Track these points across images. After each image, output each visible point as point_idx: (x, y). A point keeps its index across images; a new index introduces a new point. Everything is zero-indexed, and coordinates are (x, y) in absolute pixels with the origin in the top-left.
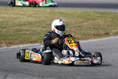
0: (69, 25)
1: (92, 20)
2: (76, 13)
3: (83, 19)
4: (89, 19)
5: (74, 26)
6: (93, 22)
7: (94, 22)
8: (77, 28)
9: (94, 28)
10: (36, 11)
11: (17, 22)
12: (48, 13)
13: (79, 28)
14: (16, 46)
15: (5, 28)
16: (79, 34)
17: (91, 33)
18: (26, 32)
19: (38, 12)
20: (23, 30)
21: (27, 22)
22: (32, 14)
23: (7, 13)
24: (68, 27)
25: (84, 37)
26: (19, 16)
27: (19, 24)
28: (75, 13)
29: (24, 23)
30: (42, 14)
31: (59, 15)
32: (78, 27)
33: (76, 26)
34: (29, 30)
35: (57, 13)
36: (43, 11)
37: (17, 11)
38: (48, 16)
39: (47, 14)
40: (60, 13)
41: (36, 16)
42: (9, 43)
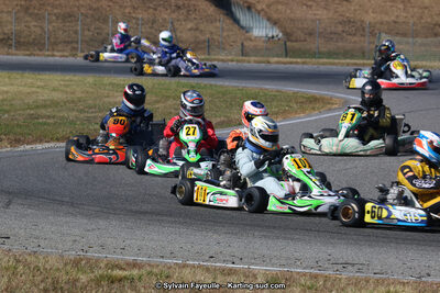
3: (157, 96)
4: (168, 97)
11: (31, 101)
12: (90, 84)
14: (28, 147)
15: (7, 112)
18: (48, 121)
19: (70, 83)
20: (42, 117)
22: (59, 86)
23: (12, 85)
26: (34, 89)
30: (78, 86)
31: (110, 88)
34: (54, 117)
35: (106, 85)
36: (81, 81)
37: (30, 81)
38: (91, 90)
39: (87, 87)
40: (113, 85)
41: (67, 89)
42: (16, 140)
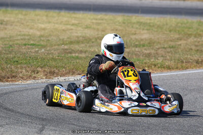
0: (155, 44)
1: (195, 37)
2: (167, 24)
3: (179, 34)
4: (190, 35)
5: (163, 46)
6: (195, 39)
7: (199, 40)
8: (169, 50)
9: (198, 50)
10: (100, 20)
11: (66, 38)
12: (120, 23)
13: (172, 49)
14: (62, 79)
15: (43, 47)
16: (171, 60)
17: (191, 59)
18: (80, 55)
19: (101, 21)
20: (75, 52)
21: (83, 37)
22: (91, 24)
23: (49, 22)
24: (152, 47)
25: (179, 65)
26: (69, 27)
27: (69, 40)
28: (165, 23)
29: (77, 39)
30: (108, 24)
31: (137, 26)
32: (170, 47)
33: (165, 46)
34: (85, 52)
35: (134, 23)
36: (111, 20)
37: (65, 19)
38: (120, 28)
39: (117, 25)
40: (140, 23)
41: (99, 27)
42: (50, 72)
